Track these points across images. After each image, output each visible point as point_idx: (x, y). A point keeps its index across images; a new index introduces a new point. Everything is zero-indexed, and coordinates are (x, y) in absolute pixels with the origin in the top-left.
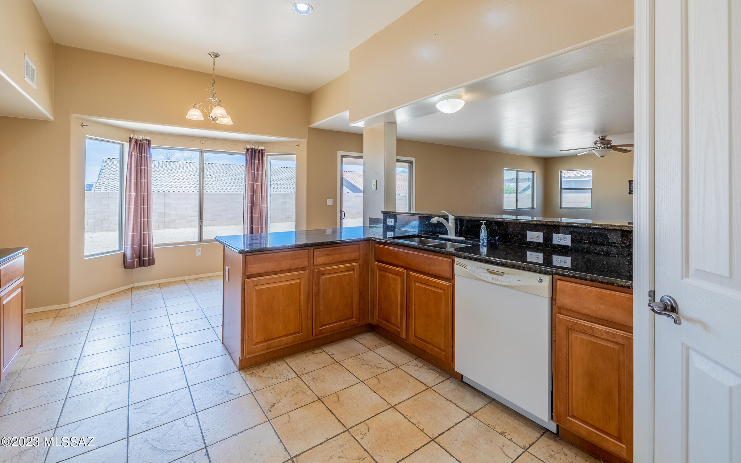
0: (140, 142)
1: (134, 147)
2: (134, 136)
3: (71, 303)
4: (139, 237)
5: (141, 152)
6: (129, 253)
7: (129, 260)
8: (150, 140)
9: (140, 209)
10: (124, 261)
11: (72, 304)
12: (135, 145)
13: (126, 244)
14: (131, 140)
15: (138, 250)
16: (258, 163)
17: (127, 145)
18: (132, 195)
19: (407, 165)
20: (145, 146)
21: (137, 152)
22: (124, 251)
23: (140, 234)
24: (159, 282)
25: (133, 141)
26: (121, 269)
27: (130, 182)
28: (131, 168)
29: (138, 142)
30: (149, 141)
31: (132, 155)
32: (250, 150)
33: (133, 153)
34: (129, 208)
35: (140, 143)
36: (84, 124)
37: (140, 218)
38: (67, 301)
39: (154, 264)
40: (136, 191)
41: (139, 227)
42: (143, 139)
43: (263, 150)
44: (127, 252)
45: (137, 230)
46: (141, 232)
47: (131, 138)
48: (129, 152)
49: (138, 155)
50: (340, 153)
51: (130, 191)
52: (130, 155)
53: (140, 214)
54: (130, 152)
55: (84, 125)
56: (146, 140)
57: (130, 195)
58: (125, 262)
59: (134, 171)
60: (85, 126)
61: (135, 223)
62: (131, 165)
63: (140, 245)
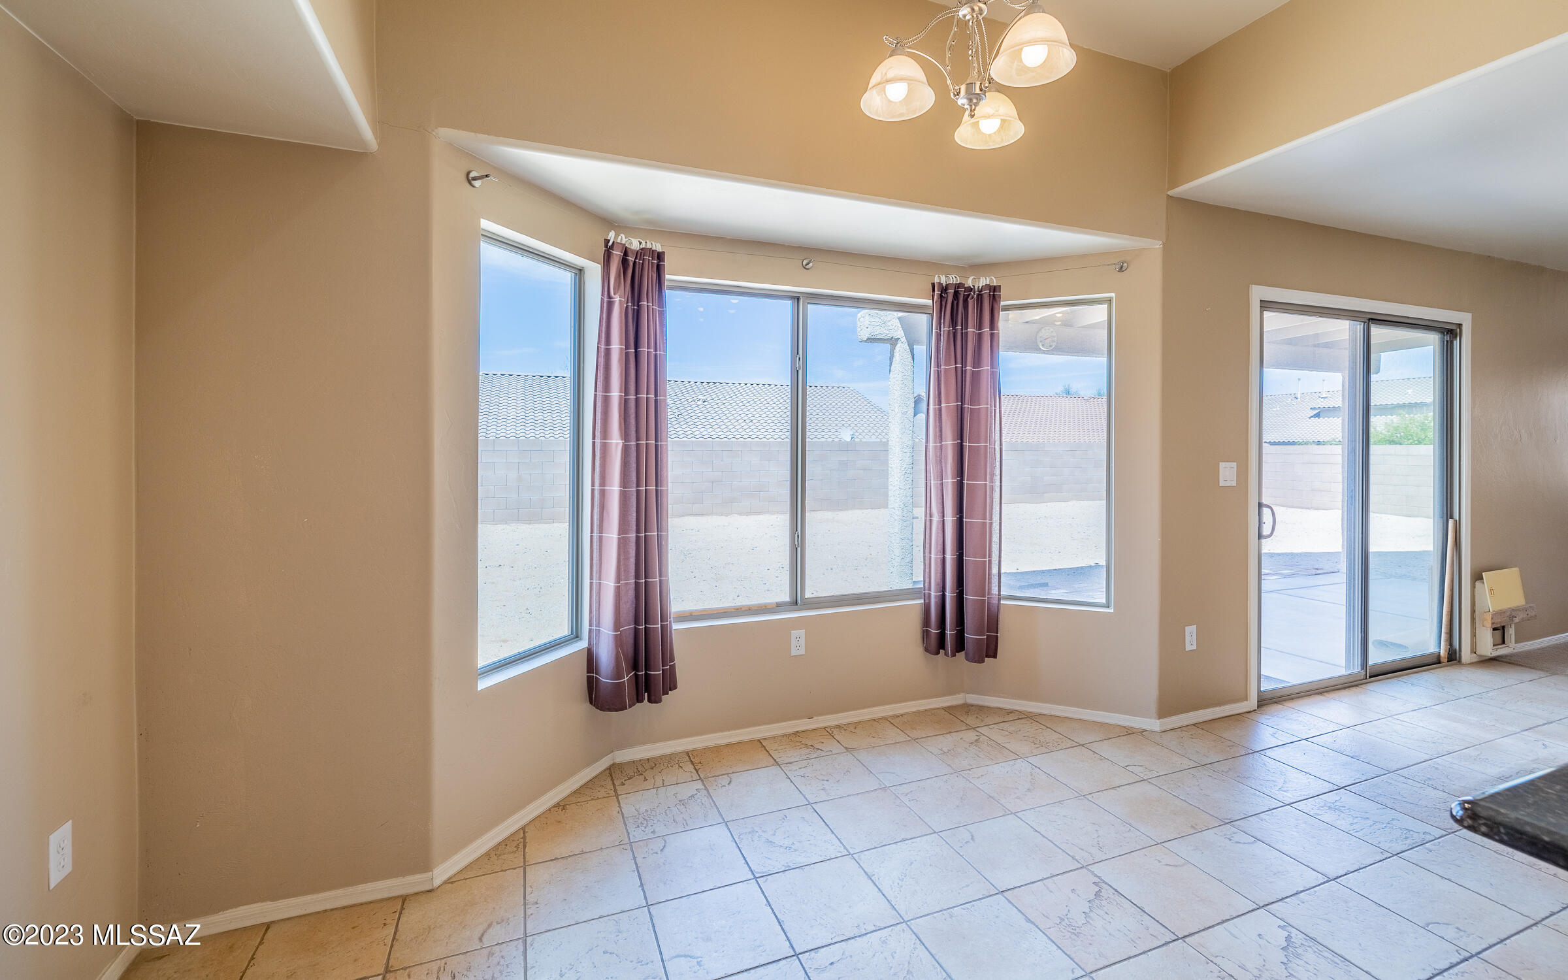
0: (636, 258)
1: (618, 276)
2: (617, 235)
3: (436, 871)
4: (631, 593)
5: (636, 294)
6: (606, 654)
7: (605, 677)
8: (663, 253)
9: (635, 494)
10: (589, 678)
11: (441, 873)
12: (620, 272)
13: (595, 621)
14: (609, 249)
15: (631, 640)
16: (980, 337)
17: (594, 271)
18: (613, 447)
19: (1432, 341)
20: (649, 275)
21: (626, 296)
22: (590, 644)
23: (634, 586)
24: (690, 747)
25: (617, 254)
26: (583, 708)
27: (606, 400)
28: (608, 352)
29: (631, 259)
30: (660, 256)
31: (610, 304)
32: (951, 291)
33: (617, 299)
34: (603, 493)
35: (635, 262)
36: (473, 175)
37: (634, 528)
38: (425, 865)
39: (675, 688)
40: (625, 436)
41: (632, 560)
42: (642, 249)
43: (995, 289)
44: (598, 647)
45: (627, 571)
46: (637, 576)
47: (610, 244)
48: (603, 294)
49: (627, 307)
50: (1259, 293)
51: (605, 434)
52: (605, 305)
53: (635, 515)
54: (606, 296)
55: (475, 179)
56: (652, 251)
57: (605, 448)
58: (592, 685)
59: (620, 360)
60: (477, 183)
61: (622, 544)
62: (608, 341)
63: (637, 621)
